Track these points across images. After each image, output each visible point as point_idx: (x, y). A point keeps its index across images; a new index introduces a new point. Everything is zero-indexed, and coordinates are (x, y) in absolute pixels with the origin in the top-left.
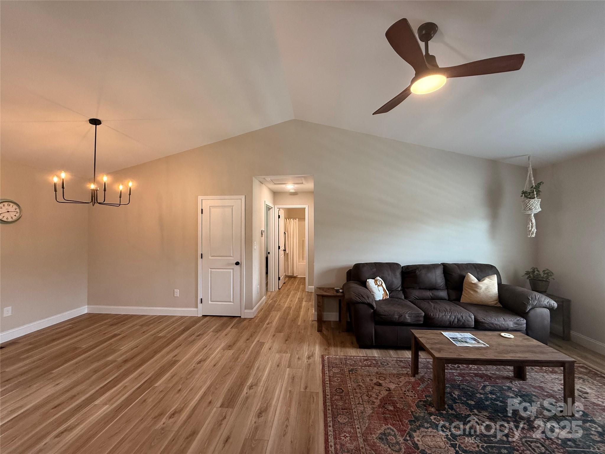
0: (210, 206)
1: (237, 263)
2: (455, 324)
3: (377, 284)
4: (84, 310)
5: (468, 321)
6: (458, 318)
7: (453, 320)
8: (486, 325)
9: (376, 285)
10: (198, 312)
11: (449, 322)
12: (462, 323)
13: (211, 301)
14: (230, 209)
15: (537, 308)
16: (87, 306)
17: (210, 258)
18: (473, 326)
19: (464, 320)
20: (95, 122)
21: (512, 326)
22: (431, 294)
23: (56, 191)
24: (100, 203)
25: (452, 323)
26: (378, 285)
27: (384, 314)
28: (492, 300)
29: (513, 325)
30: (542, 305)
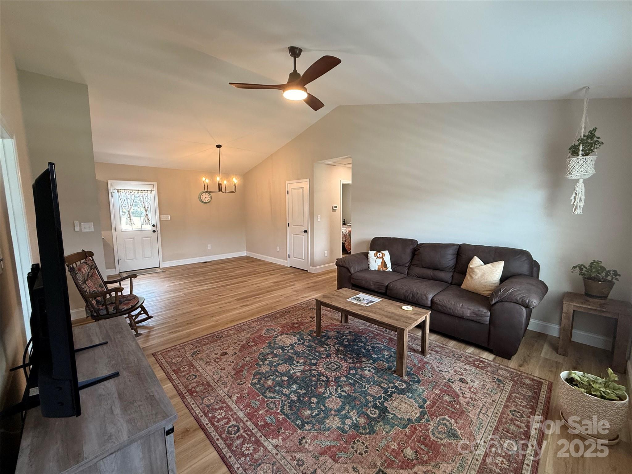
0: (292, 189)
1: (305, 231)
2: (409, 299)
3: (377, 255)
4: (244, 254)
5: (422, 299)
6: (413, 293)
7: (408, 294)
8: (439, 307)
9: (375, 256)
10: (288, 263)
11: (404, 296)
12: (415, 300)
13: (294, 257)
14: (302, 190)
15: (506, 303)
16: (246, 252)
17: (293, 226)
18: (430, 306)
19: (418, 297)
20: (219, 146)
21: (468, 315)
22: (432, 274)
23: (204, 185)
24: (224, 192)
25: (406, 297)
26: (378, 257)
27: (356, 278)
28: (485, 290)
29: (470, 314)
30: (512, 300)
